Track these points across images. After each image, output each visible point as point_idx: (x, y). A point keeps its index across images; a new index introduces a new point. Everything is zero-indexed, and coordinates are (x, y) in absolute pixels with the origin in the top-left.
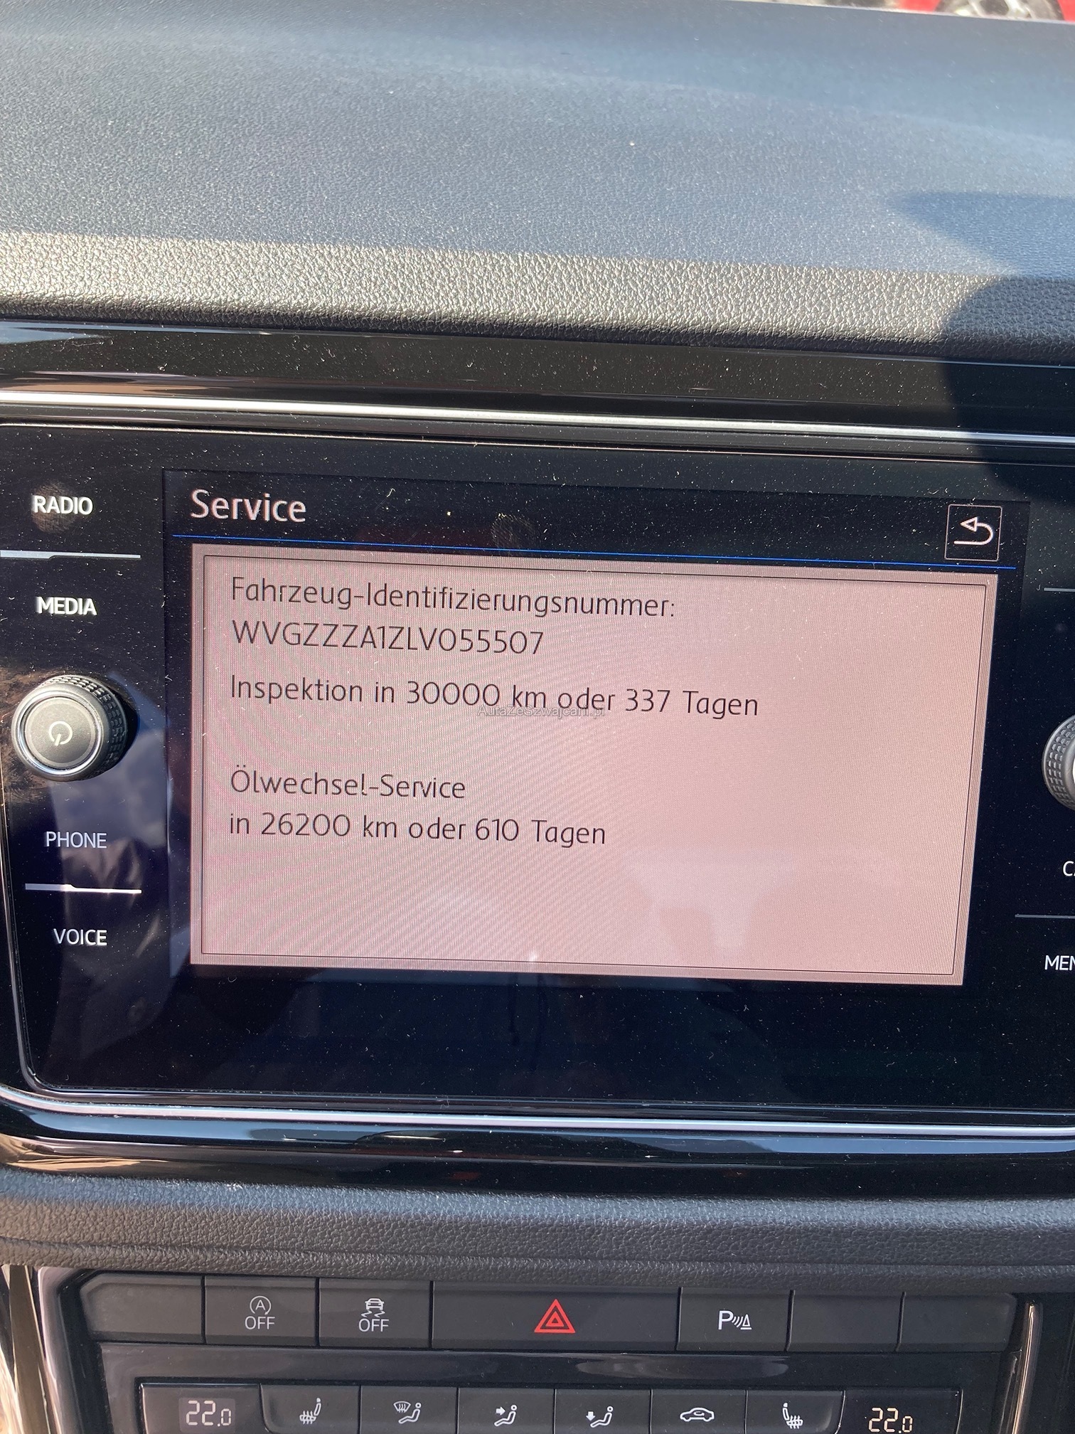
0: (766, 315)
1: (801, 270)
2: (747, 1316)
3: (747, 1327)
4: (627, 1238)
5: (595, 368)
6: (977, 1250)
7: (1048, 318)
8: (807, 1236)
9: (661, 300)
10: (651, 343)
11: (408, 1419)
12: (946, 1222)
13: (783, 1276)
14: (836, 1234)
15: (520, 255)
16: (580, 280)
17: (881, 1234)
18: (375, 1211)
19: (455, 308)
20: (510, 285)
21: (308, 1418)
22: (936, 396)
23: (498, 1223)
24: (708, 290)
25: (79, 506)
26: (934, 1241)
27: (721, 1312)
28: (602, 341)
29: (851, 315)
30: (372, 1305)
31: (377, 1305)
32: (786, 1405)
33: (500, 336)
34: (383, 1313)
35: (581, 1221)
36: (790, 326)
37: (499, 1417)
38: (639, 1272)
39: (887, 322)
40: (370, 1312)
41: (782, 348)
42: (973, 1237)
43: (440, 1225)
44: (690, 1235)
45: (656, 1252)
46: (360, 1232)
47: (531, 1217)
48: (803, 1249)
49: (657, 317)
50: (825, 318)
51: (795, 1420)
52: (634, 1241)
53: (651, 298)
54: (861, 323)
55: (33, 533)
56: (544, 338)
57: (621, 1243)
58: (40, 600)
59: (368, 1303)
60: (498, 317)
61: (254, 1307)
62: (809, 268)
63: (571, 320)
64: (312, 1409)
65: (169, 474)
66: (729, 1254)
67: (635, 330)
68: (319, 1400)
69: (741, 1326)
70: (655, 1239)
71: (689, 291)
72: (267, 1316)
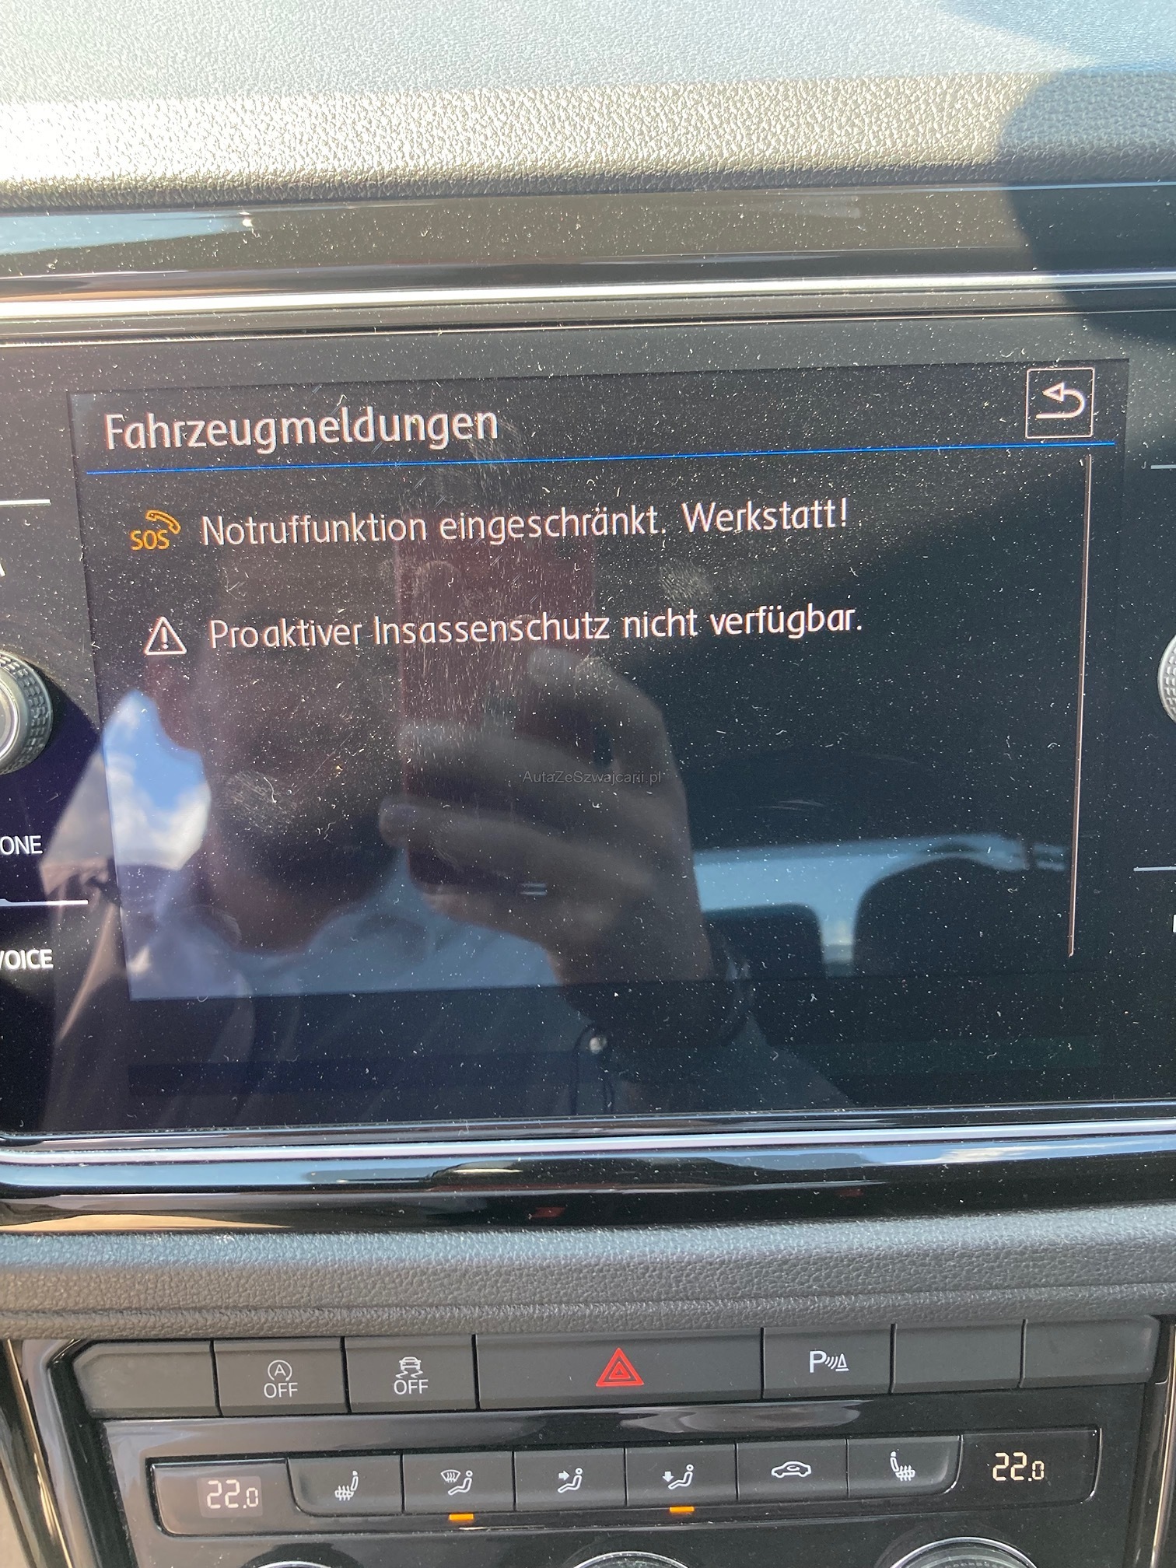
0: (785, 144)
1: (827, 84)
2: (842, 1356)
3: (843, 1368)
4: (688, 1275)
5: (578, 226)
6: (1106, 1267)
7: (1140, 120)
8: (901, 1261)
9: (654, 134)
10: (646, 191)
11: (459, 1489)
12: (1066, 1237)
13: (878, 1310)
14: (936, 1257)
15: (477, 92)
16: (552, 117)
17: (989, 1255)
18: (389, 1258)
19: (401, 164)
20: (466, 130)
21: (344, 1494)
22: (1008, 236)
23: (535, 1265)
24: (711, 118)
26: (1053, 1259)
27: (812, 1353)
28: (585, 193)
29: (891, 135)
30: (407, 1364)
31: (413, 1364)
32: (894, 1454)
33: (459, 195)
34: (421, 1372)
35: (632, 1258)
36: (816, 156)
37: (563, 1483)
38: (709, 1313)
39: (937, 141)
40: (406, 1373)
41: (808, 186)
42: (1100, 1251)
43: (467, 1271)
44: (762, 1267)
45: (724, 1289)
46: (374, 1283)
47: (573, 1256)
48: (898, 1277)
49: (649, 156)
50: (859, 142)
51: (905, 1471)
52: (696, 1278)
53: (642, 133)
54: (904, 145)
56: (513, 194)
57: (681, 1281)
59: (402, 1362)
60: (454, 170)
61: (272, 1373)
62: (837, 80)
63: (542, 168)
64: (347, 1482)
65: (75, 398)
66: (810, 1287)
67: (624, 175)
68: (355, 1473)
69: (836, 1367)
70: (721, 1274)
71: (688, 121)
72: (288, 1382)
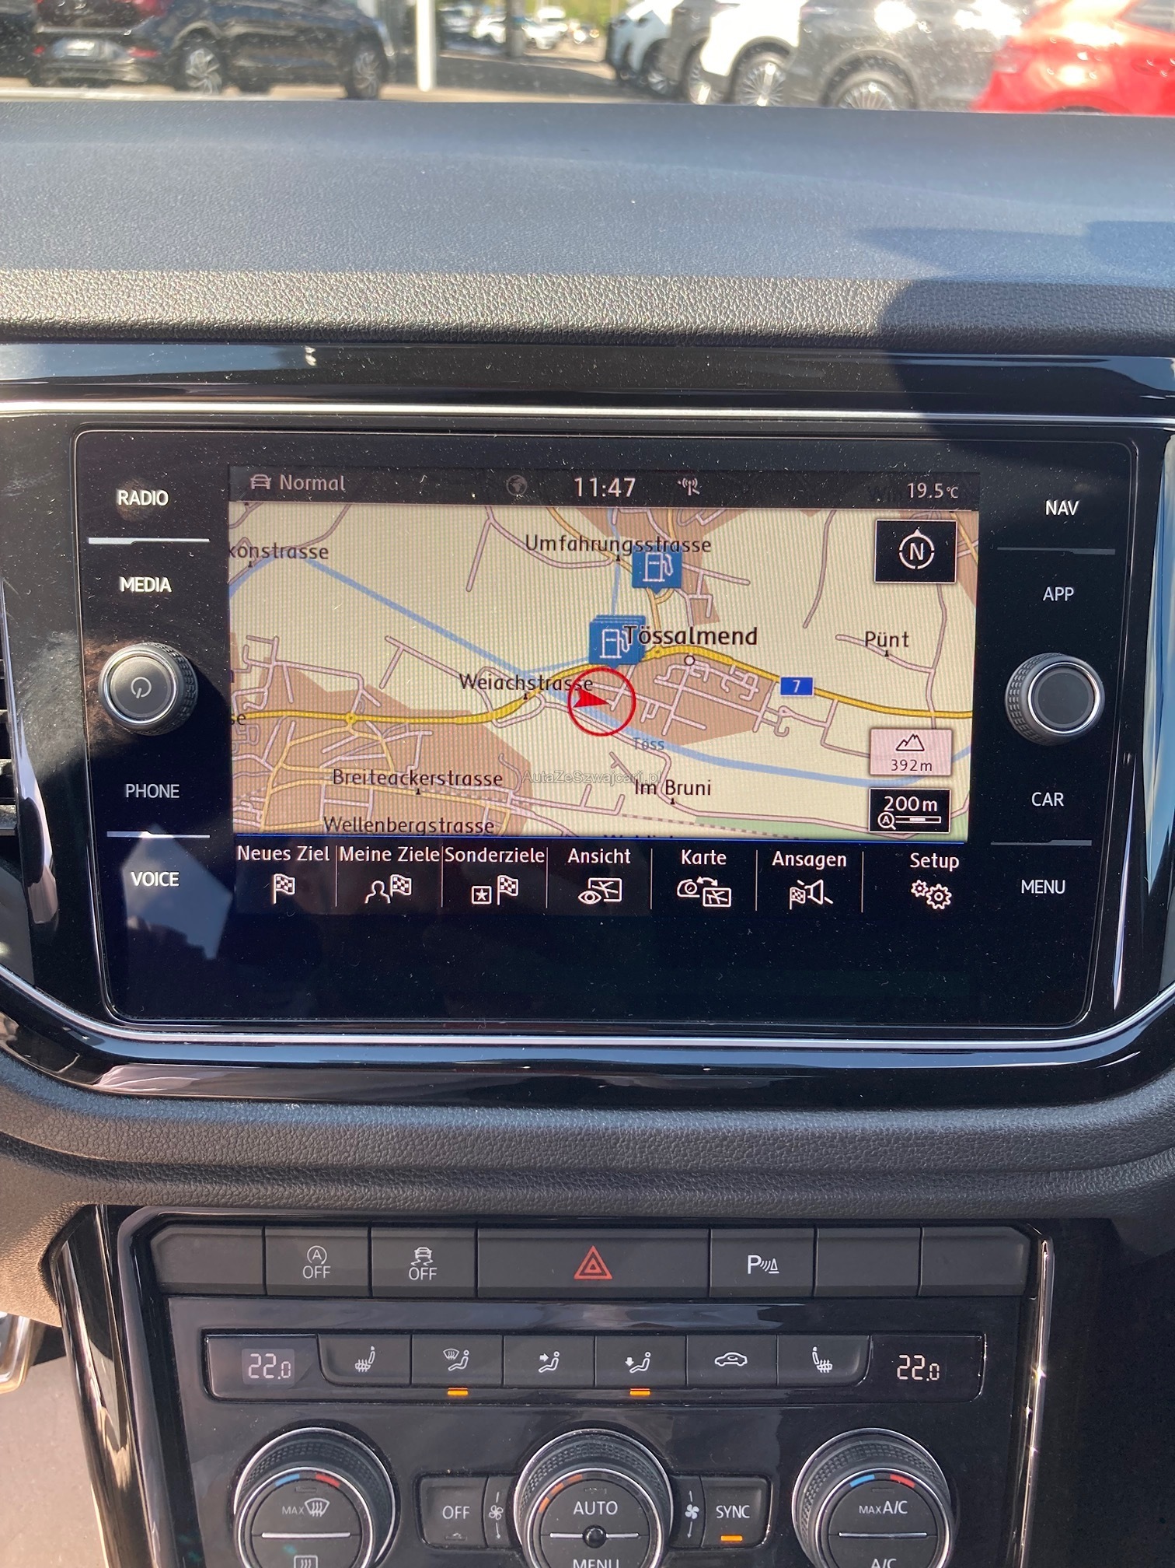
0: (739, 318)
1: (769, 281)
2: (774, 1261)
3: (775, 1271)
5: (595, 366)
7: (981, 313)
9: (649, 307)
10: (643, 345)
11: (458, 1366)
15: (529, 275)
16: (580, 294)
18: (419, 1123)
19: (474, 319)
20: (521, 300)
21: (362, 1366)
22: (892, 386)
23: (532, 1132)
24: (689, 299)
25: (156, 498)
27: (750, 1257)
28: (601, 344)
29: (812, 315)
30: (421, 1253)
31: (425, 1253)
32: (815, 1349)
33: (514, 343)
34: (431, 1261)
35: (607, 1129)
36: (760, 325)
37: (543, 1364)
39: (843, 320)
40: (419, 1261)
41: (755, 346)
49: (645, 322)
50: (790, 318)
51: (825, 1365)
53: (641, 306)
54: (821, 321)
55: (117, 522)
56: (550, 343)
58: (123, 579)
59: (417, 1252)
60: (511, 325)
61: (311, 1257)
62: (776, 279)
63: (573, 325)
64: (366, 1356)
65: (233, 469)
67: (628, 333)
68: (373, 1348)
69: (769, 1270)
71: (673, 300)
72: (323, 1265)
